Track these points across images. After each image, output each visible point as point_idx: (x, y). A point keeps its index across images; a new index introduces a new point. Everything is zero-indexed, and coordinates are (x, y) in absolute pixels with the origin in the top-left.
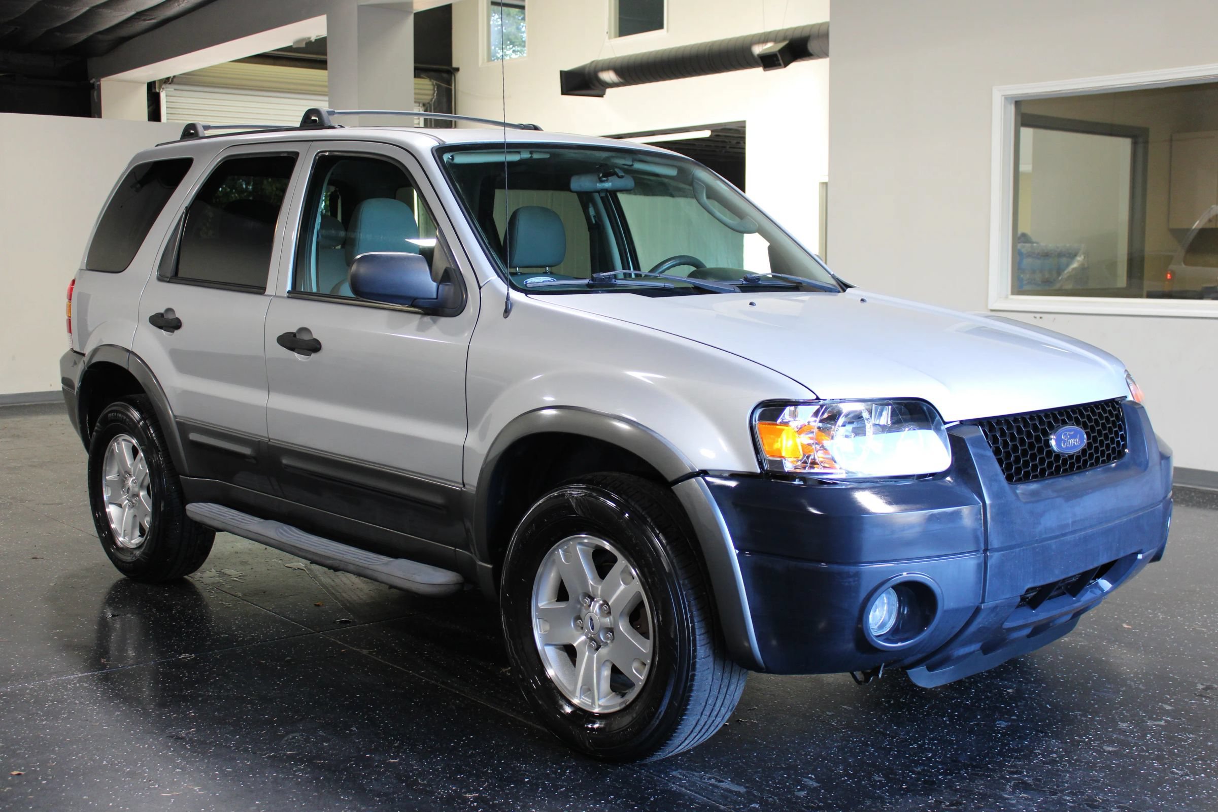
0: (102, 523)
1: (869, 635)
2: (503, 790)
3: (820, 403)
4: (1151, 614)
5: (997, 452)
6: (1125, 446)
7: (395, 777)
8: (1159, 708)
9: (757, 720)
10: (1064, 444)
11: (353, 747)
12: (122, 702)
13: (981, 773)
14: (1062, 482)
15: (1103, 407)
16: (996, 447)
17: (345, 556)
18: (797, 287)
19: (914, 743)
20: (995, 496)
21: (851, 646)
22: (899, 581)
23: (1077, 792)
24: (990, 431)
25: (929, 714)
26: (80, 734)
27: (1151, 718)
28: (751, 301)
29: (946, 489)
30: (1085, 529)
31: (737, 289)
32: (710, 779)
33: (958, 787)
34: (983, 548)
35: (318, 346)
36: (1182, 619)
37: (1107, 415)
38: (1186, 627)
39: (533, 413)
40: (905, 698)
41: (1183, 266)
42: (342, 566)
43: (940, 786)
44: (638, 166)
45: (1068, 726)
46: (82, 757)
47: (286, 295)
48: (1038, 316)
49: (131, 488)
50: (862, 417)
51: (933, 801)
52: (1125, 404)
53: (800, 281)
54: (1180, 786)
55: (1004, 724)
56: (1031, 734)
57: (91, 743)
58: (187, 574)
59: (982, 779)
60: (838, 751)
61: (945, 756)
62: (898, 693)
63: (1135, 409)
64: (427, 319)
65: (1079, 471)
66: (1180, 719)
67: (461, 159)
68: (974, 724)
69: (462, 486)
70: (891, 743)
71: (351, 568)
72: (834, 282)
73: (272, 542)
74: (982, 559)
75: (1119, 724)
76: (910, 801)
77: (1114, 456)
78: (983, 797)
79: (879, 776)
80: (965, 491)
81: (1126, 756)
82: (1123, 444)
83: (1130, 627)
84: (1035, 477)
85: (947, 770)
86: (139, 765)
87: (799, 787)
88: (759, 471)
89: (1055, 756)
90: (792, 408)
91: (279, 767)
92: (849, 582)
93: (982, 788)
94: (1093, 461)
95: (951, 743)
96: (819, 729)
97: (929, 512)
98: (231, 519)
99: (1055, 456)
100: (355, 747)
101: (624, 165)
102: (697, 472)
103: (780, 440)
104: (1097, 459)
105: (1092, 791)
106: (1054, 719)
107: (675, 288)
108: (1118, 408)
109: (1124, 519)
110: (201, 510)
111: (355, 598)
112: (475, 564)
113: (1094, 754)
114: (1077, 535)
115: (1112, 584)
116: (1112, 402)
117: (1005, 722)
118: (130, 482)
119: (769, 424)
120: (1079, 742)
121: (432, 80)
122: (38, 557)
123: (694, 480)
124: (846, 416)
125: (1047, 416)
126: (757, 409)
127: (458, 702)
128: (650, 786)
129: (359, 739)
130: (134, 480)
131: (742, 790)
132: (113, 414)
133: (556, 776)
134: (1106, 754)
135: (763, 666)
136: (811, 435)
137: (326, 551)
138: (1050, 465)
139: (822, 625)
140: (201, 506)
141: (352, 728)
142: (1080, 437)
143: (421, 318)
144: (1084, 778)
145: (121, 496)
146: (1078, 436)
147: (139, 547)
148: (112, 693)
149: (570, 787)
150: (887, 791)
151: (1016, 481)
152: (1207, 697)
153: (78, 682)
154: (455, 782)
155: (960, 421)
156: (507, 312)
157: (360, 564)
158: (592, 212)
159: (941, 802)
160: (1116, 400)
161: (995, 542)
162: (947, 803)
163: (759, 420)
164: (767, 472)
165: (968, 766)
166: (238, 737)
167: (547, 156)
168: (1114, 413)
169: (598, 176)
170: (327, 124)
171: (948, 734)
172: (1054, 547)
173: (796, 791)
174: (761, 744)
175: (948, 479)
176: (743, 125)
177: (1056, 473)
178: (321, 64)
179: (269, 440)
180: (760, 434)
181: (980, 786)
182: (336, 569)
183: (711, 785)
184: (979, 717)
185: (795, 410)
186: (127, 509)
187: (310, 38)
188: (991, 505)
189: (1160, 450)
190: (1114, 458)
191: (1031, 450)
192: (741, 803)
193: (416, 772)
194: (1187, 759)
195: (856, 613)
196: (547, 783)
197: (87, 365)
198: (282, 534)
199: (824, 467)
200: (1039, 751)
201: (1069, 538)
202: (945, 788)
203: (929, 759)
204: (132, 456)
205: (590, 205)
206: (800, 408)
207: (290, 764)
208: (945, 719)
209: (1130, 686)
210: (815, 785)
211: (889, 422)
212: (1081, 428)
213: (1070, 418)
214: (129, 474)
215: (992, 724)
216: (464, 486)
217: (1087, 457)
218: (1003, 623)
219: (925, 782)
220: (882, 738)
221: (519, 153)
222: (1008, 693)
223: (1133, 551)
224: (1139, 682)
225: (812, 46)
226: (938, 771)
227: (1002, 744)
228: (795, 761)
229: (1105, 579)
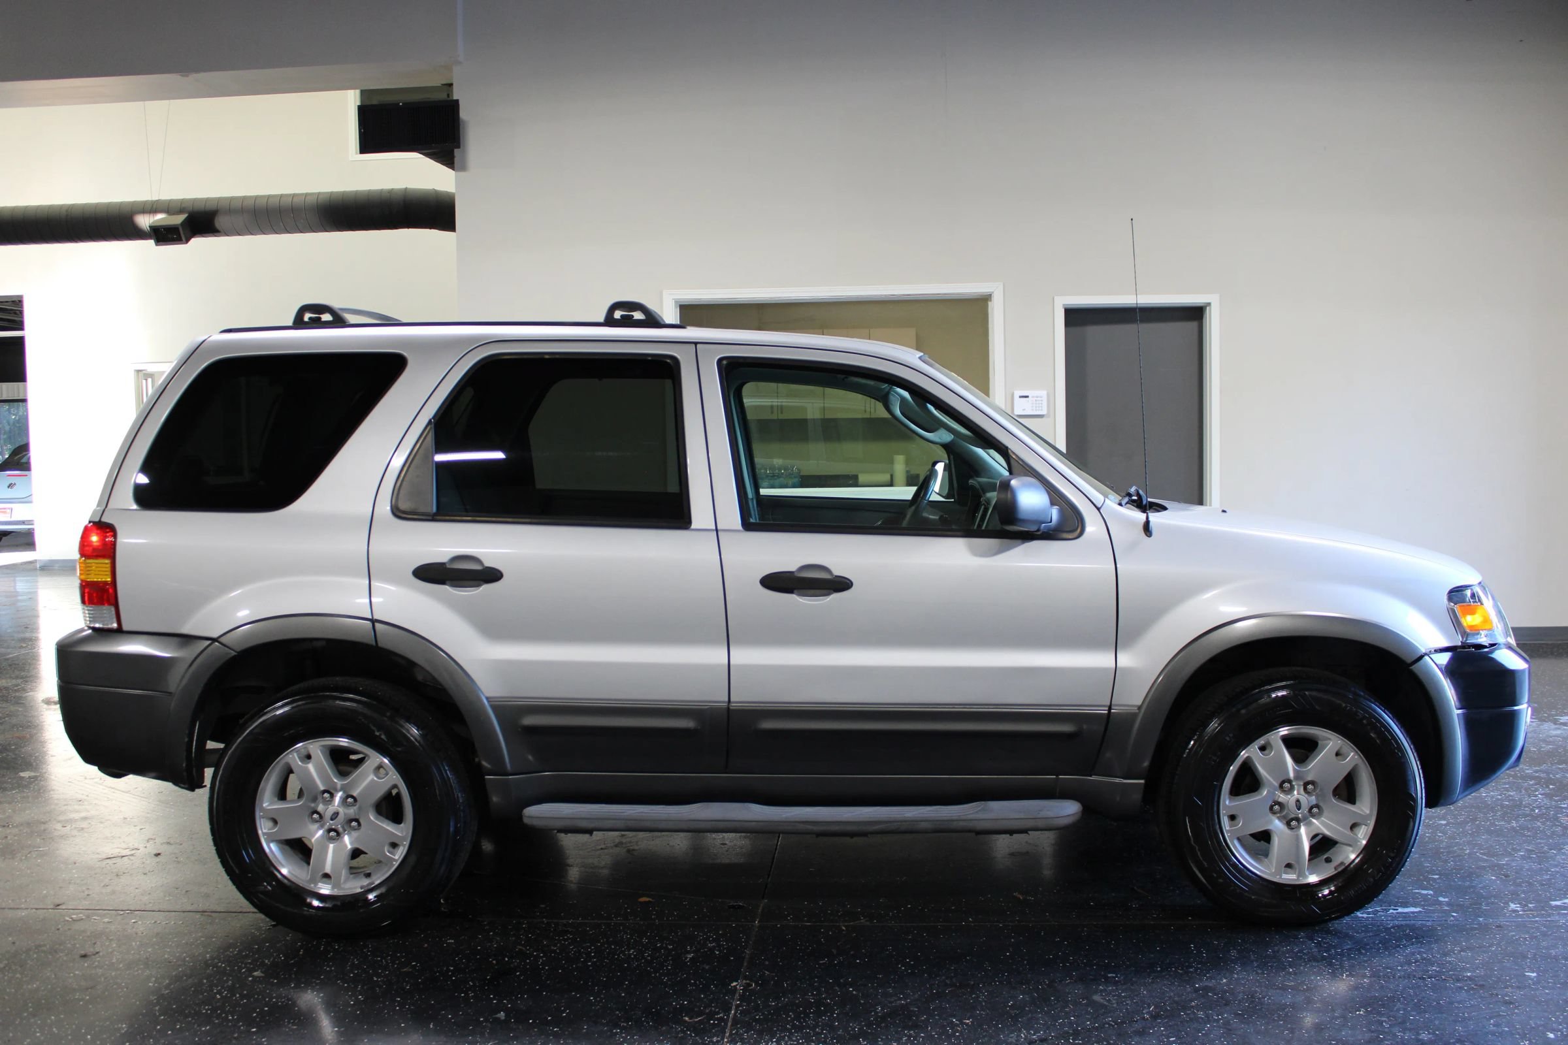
35: (845, 584)
47: (740, 527)
49: (341, 813)
69: (1109, 709)
88: (1460, 644)
103: (1475, 616)
118: (335, 803)
119: (1466, 606)
123: (1425, 658)
130: (347, 798)
140: (553, 808)
147: (372, 889)
156: (1149, 531)
164: (1464, 644)
179: (733, 705)
180: (1460, 614)
186: (327, 844)
214: (332, 793)
216: (1112, 708)
225: (219, 222)
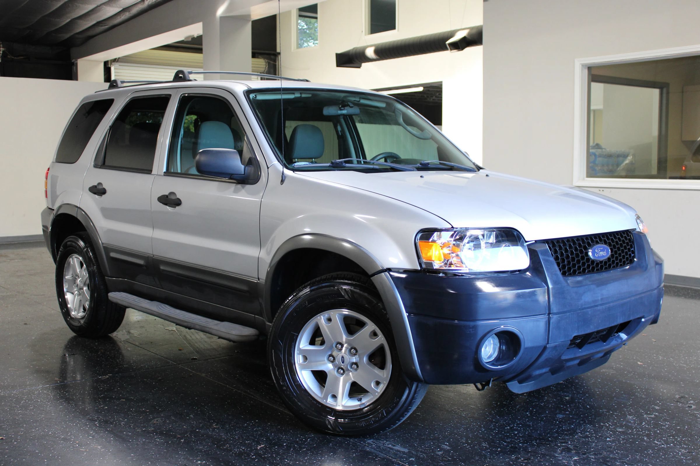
0: (63, 304)
1: (482, 361)
2: (271, 450)
3: (454, 230)
4: (655, 357)
5: (556, 259)
6: (634, 257)
7: (211, 442)
8: (652, 408)
9: (420, 413)
10: (597, 255)
11: (190, 426)
12: (64, 401)
13: (544, 442)
14: (596, 276)
15: (621, 234)
16: (556, 256)
17: (194, 321)
18: (451, 169)
19: (508, 426)
20: (554, 283)
21: (472, 368)
22: (498, 331)
23: (598, 453)
24: (553, 247)
25: (519, 410)
26: (38, 418)
27: (646, 414)
28: (421, 175)
29: (527, 279)
30: (609, 303)
31: (416, 170)
32: (389, 444)
33: (530, 450)
34: (548, 313)
35: (180, 202)
36: (673, 359)
37: (624, 239)
38: (674, 364)
39: (297, 237)
40: (507, 402)
41: (692, 162)
42: (192, 326)
43: (519, 450)
44: (363, 101)
45: (598, 418)
46: (38, 430)
47: (163, 174)
48: (601, 189)
49: (79, 285)
50: (479, 238)
51: (514, 458)
52: (634, 233)
53: (453, 166)
54: (658, 451)
55: (561, 416)
56: (576, 422)
57: (44, 423)
58: (110, 333)
59: (544, 446)
60: (464, 430)
61: (525, 433)
62: (502, 399)
63: (641, 236)
64: (239, 186)
65: (606, 270)
66: (663, 414)
67: (260, 97)
68: (544, 416)
69: (258, 280)
70: (495, 426)
71: (198, 327)
72: (474, 167)
73: (155, 313)
74: (547, 319)
75: (628, 417)
76: (501, 457)
77: (627, 262)
78: (544, 455)
79: (486, 444)
80: (537, 280)
81: (629, 434)
82: (633, 256)
83: (642, 364)
84: (579, 273)
85: (525, 441)
86: (69, 434)
87: (438, 449)
88: (419, 269)
89: (588, 433)
90: (439, 233)
91: (147, 436)
92: (470, 331)
93: (543, 451)
94: (615, 265)
95: (529, 426)
96: (455, 418)
97: (515, 292)
98: (133, 300)
99: (591, 261)
100: (191, 426)
101: (355, 101)
102: (385, 269)
103: (431, 251)
104: (617, 264)
105: (607, 453)
106: (590, 414)
107: (379, 169)
108: (631, 235)
109: (633, 298)
110: (116, 296)
111: (202, 346)
112: (265, 324)
113: (611, 433)
114: (604, 307)
115: (627, 336)
116: (627, 232)
117: (562, 415)
118: (78, 281)
119: (425, 242)
120: (603, 426)
121: (265, 59)
122: (28, 323)
123: (383, 274)
124: (470, 237)
125: (587, 239)
126: (419, 233)
127: (252, 402)
128: (354, 448)
129: (193, 422)
130: (80, 280)
131: (406, 450)
132: (70, 242)
133: (302, 442)
134: (617, 433)
135: (423, 380)
136: (449, 249)
137: (185, 318)
138: (589, 266)
139: (456, 356)
140: (116, 294)
141: (190, 416)
142: (606, 251)
143: (236, 185)
144: (603, 445)
145: (73, 289)
146: (605, 250)
147: (83, 318)
148: (59, 396)
149: (309, 448)
150: (489, 452)
151: (568, 275)
152: (680, 402)
153: (41, 390)
154: (245, 445)
155: (535, 241)
156: (282, 181)
157: (203, 325)
158: (339, 128)
159: (519, 458)
160: (630, 231)
161: (554, 309)
162: (522, 459)
163: (419, 240)
164: (424, 269)
165: (537, 439)
166: (126, 420)
167: (310, 96)
168: (628, 238)
169: (339, 106)
170: (187, 78)
171: (528, 421)
172: (590, 313)
173: (437, 451)
174: (420, 426)
175: (528, 273)
176: (441, 84)
177: (592, 271)
178: (199, 50)
179: (154, 256)
180: (420, 248)
181: (543, 450)
182: (190, 328)
183: (389, 448)
184: (547, 412)
185: (440, 235)
186: (77, 296)
187: (193, 35)
188: (553, 288)
189: (655, 260)
190: (628, 264)
191: (577, 258)
192: (404, 457)
193: (223, 440)
194: (664, 436)
195: (474, 349)
196: (296, 446)
197: (55, 215)
198: (160, 308)
199: (457, 266)
200: (579, 431)
201: (599, 308)
202: (522, 451)
203: (515, 435)
204: (80, 267)
205: (338, 125)
206: (443, 233)
207: (154, 435)
208: (527, 413)
209: (637, 396)
210: (448, 448)
211: (494, 241)
212: (607, 246)
213: (601, 240)
214: (78, 277)
215: (554, 416)
216: (259, 279)
217: (611, 262)
218: (561, 356)
219: (512, 447)
220: (490, 423)
221: (294, 93)
222: (566, 399)
223: (638, 316)
224: (642, 394)
226: (519, 442)
227: (558, 427)
228: (439, 435)
229: (624, 334)
